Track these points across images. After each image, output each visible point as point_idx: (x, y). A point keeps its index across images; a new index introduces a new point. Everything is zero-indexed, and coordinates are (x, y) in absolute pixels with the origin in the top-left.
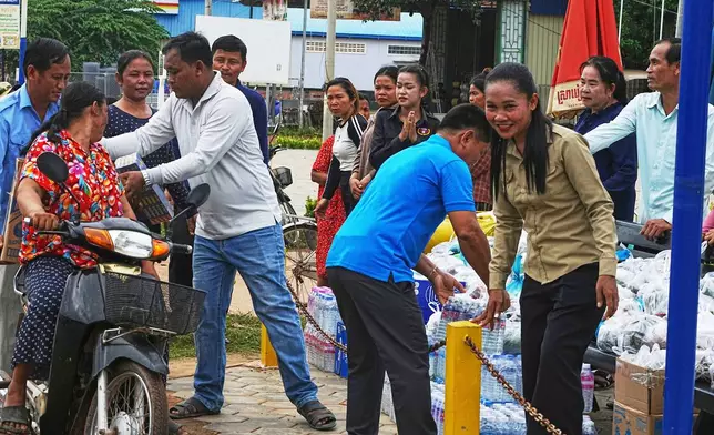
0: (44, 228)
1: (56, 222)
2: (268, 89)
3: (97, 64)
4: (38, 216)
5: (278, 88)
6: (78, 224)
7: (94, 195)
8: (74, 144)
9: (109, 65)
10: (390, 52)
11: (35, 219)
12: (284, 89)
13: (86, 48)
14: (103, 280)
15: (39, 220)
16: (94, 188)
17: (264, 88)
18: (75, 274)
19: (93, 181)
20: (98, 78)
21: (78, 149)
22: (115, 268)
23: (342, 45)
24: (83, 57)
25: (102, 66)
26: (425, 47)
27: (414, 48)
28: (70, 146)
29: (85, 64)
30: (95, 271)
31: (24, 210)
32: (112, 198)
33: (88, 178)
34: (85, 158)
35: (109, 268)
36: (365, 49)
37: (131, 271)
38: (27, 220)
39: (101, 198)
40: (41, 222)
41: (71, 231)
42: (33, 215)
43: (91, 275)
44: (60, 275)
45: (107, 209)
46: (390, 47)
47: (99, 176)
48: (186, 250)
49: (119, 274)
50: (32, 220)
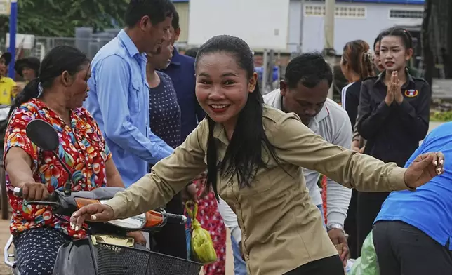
0: (34, 199)
1: (46, 192)
2: (265, 55)
3: (90, 30)
4: (28, 186)
5: (276, 54)
6: (68, 194)
7: (76, 164)
8: (51, 113)
9: (102, 30)
10: (391, 16)
11: (25, 189)
12: (283, 54)
13: (78, 12)
14: (95, 251)
15: (28, 190)
16: (76, 156)
17: (261, 54)
18: (66, 245)
19: (74, 149)
20: (91, 44)
21: (54, 118)
22: (108, 240)
23: (342, 9)
24: (76, 22)
25: (95, 31)
26: (428, 11)
27: (416, 12)
28: (47, 116)
29: (78, 30)
30: (87, 242)
31: (14, 179)
32: (97, 165)
33: (68, 147)
34: (63, 126)
35: (101, 239)
36: (366, 12)
37: (123, 243)
38: (17, 190)
39: (85, 166)
40: (31, 192)
41: (62, 201)
42: (22, 184)
43: (83, 246)
44: (51, 246)
45: (92, 177)
46: (392, 11)
47: (81, 144)
48: (181, 220)
49: (112, 246)
50: (21, 189)
